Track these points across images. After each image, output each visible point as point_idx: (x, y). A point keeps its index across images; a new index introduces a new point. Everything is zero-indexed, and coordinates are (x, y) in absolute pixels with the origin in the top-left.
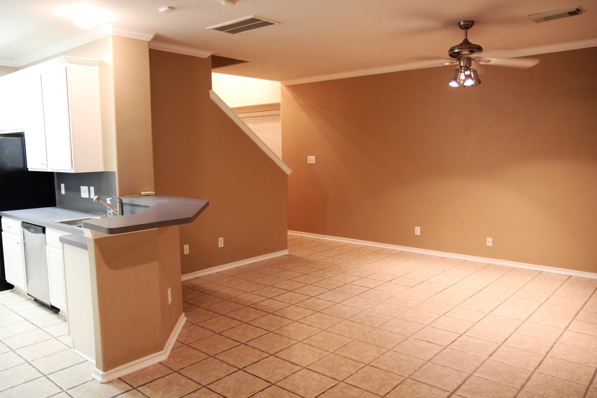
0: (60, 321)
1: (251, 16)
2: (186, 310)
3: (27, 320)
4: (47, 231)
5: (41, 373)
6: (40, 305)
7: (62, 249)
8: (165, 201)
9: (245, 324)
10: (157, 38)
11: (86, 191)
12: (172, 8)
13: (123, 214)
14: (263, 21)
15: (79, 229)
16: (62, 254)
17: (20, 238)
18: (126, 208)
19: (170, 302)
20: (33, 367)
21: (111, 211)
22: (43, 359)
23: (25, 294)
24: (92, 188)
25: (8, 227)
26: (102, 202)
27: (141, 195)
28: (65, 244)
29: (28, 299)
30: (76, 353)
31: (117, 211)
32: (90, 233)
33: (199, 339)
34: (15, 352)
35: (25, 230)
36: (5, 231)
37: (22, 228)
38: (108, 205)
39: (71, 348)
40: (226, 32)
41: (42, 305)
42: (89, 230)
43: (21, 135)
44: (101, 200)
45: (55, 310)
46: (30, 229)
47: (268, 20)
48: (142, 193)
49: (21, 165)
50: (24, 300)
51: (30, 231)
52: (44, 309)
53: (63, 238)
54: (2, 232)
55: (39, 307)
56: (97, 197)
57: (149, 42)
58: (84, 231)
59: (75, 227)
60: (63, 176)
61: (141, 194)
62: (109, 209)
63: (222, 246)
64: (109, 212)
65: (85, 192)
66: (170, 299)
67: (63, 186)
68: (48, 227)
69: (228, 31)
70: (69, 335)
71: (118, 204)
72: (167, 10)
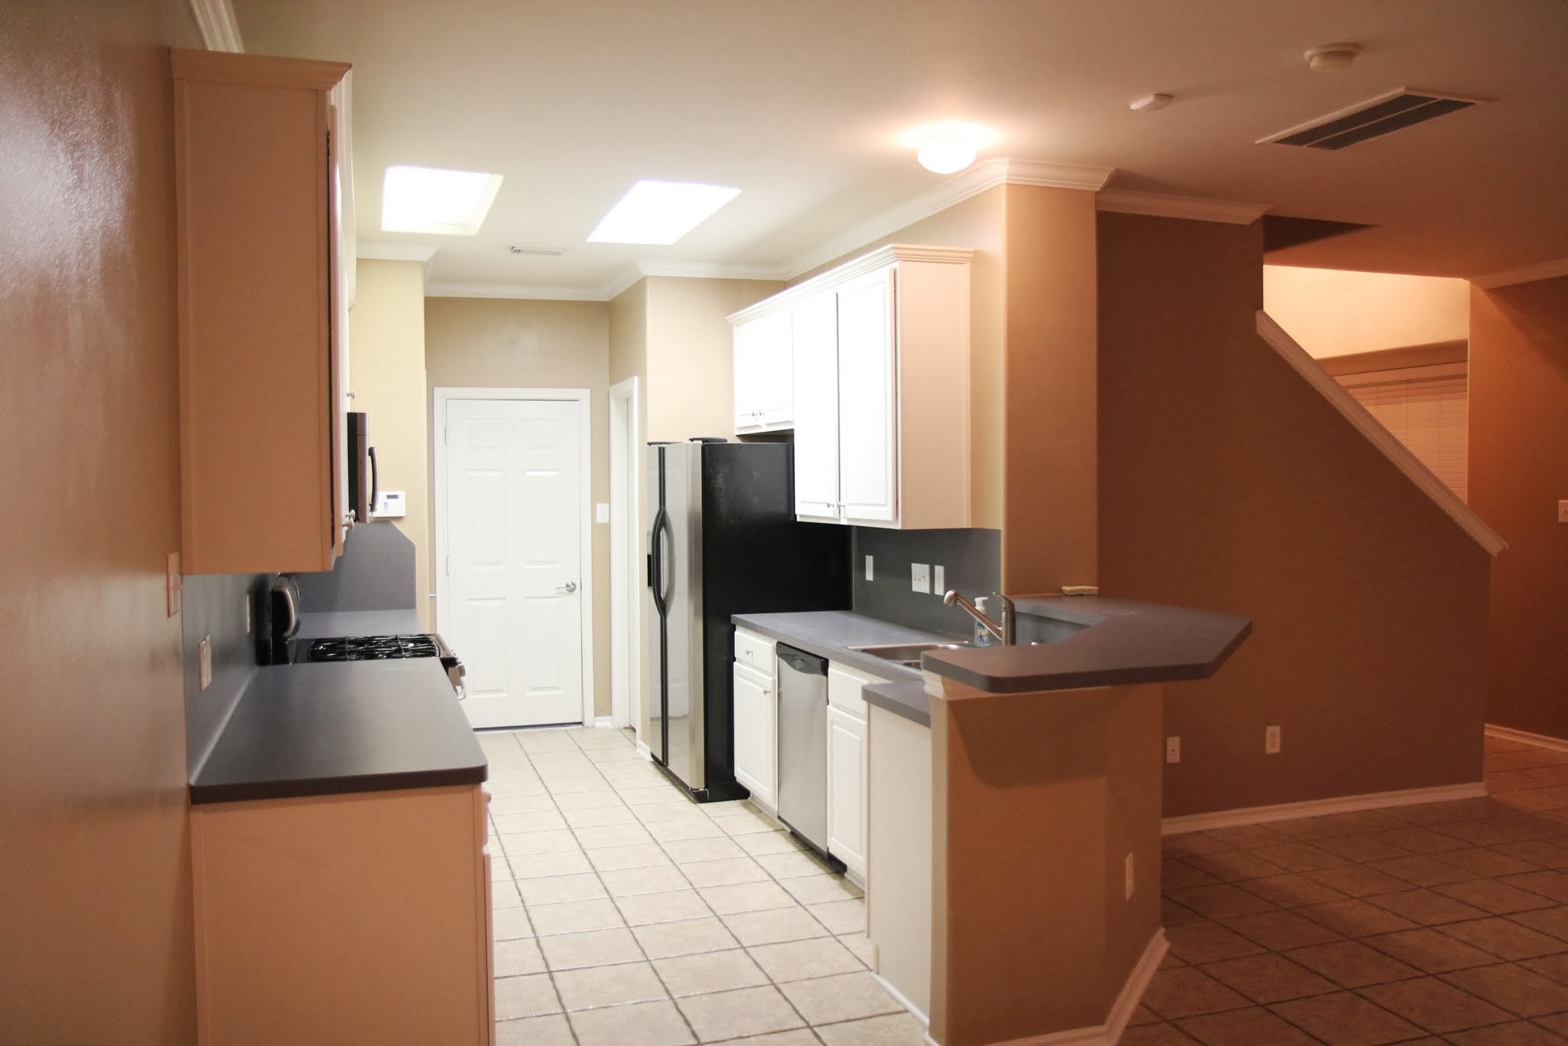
0: (847, 895)
1: (1399, 91)
2: (1166, 920)
3: (774, 880)
4: (832, 670)
5: (802, 1018)
6: (804, 847)
7: (867, 718)
8: (1127, 613)
9: (1348, 995)
10: (1120, 181)
11: (924, 577)
12: (1165, 97)
13: (1013, 642)
14: (1434, 101)
15: (911, 673)
16: (864, 731)
17: (769, 680)
18: (1023, 625)
19: (1128, 894)
20: (786, 999)
21: (984, 632)
22: (807, 983)
23: (771, 816)
24: (939, 570)
25: (748, 653)
26: (965, 605)
27: (1060, 594)
28: (874, 708)
29: (777, 828)
30: (880, 985)
31: (998, 633)
32: (940, 685)
33: (1206, 1012)
34: (747, 953)
35: (784, 664)
36: (740, 661)
37: (777, 657)
38: (978, 613)
39: (872, 971)
40: (1313, 146)
41: (808, 848)
42: (938, 677)
43: (784, 438)
44: (961, 602)
45: (836, 867)
46: (794, 661)
47: (1450, 94)
48: (1066, 588)
49: (782, 508)
50: (771, 829)
51: (793, 666)
52: (812, 860)
53: (871, 690)
54: (735, 663)
55: (800, 853)
56: (950, 593)
57: (1096, 192)
58: (926, 679)
59: (898, 666)
60: (872, 537)
61: (1061, 591)
62: (980, 625)
63: (1277, 749)
64: (979, 634)
65: (921, 579)
66: (1129, 882)
67: (869, 560)
68: (832, 658)
69: (1320, 143)
70: (868, 937)
71: (1004, 614)
72: (1153, 102)
